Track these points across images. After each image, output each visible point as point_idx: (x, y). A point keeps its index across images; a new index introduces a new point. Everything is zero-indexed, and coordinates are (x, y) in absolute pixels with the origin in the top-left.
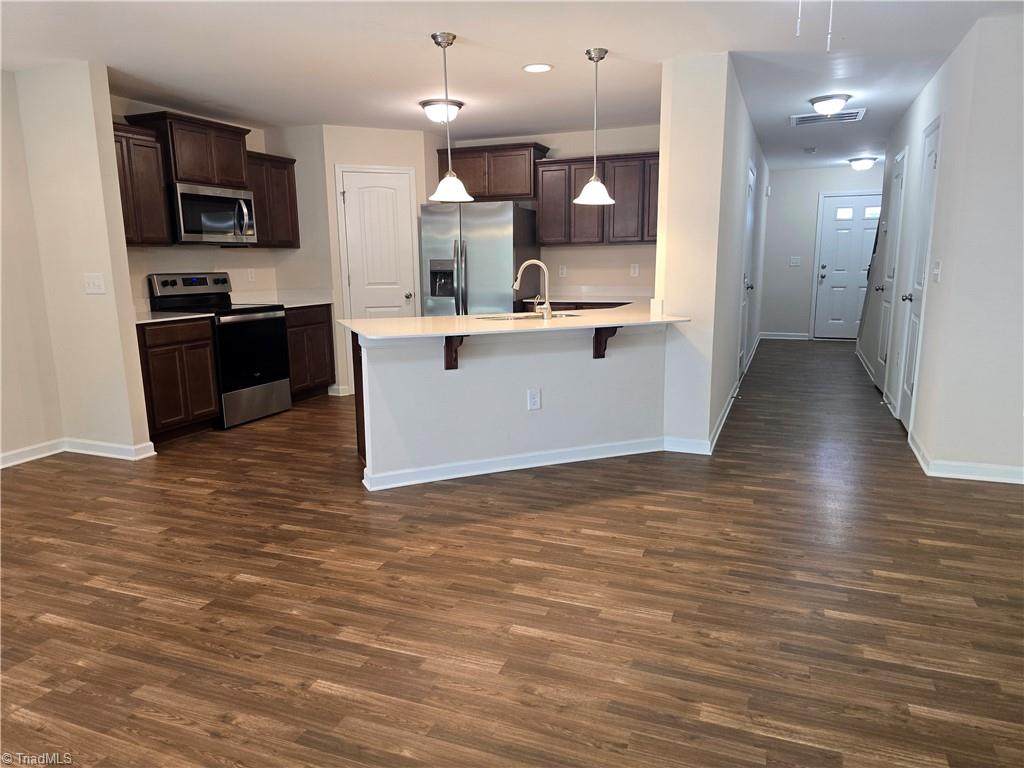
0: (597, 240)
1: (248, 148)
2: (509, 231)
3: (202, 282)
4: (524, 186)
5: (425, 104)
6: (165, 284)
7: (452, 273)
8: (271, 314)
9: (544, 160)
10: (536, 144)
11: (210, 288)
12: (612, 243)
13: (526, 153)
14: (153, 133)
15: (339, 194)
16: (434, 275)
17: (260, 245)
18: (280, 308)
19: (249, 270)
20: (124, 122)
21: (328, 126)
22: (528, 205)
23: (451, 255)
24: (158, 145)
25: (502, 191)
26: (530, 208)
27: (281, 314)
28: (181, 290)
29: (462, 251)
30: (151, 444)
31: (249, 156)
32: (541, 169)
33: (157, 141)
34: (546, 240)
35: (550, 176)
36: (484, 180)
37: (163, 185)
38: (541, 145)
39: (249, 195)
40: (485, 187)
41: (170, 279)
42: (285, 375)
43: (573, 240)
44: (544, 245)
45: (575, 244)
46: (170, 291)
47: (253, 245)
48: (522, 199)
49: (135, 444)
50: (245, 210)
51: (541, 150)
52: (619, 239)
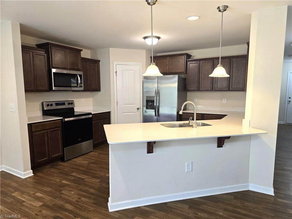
0: (210, 89)
1: (82, 56)
2: (176, 85)
3: (63, 104)
4: (182, 69)
5: (145, 38)
6: (48, 105)
7: (154, 101)
8: (87, 116)
9: (190, 59)
10: (187, 54)
11: (66, 106)
12: (216, 91)
13: (183, 57)
14: (44, 50)
15: (114, 72)
16: (147, 101)
17: (85, 90)
18: (90, 114)
19: (82, 99)
20: (35, 46)
21: (111, 48)
22: (183, 76)
23: (153, 94)
24: (46, 55)
25: (173, 71)
26: (183, 77)
27: (91, 116)
28: (54, 107)
29: (158, 93)
30: (32, 171)
31: (82, 59)
32: (188, 63)
33: (45, 53)
34: (190, 89)
35: (192, 65)
36: (167, 67)
37: (47, 69)
38: (188, 54)
39: (81, 73)
40: (167, 70)
41: (50, 103)
42: (91, 138)
43: (200, 89)
44: (189, 91)
45: (201, 91)
46: (50, 108)
47: (82, 91)
48: (181, 74)
49: (24, 171)
50: (79, 79)
51: (189, 56)
52: (219, 89)
